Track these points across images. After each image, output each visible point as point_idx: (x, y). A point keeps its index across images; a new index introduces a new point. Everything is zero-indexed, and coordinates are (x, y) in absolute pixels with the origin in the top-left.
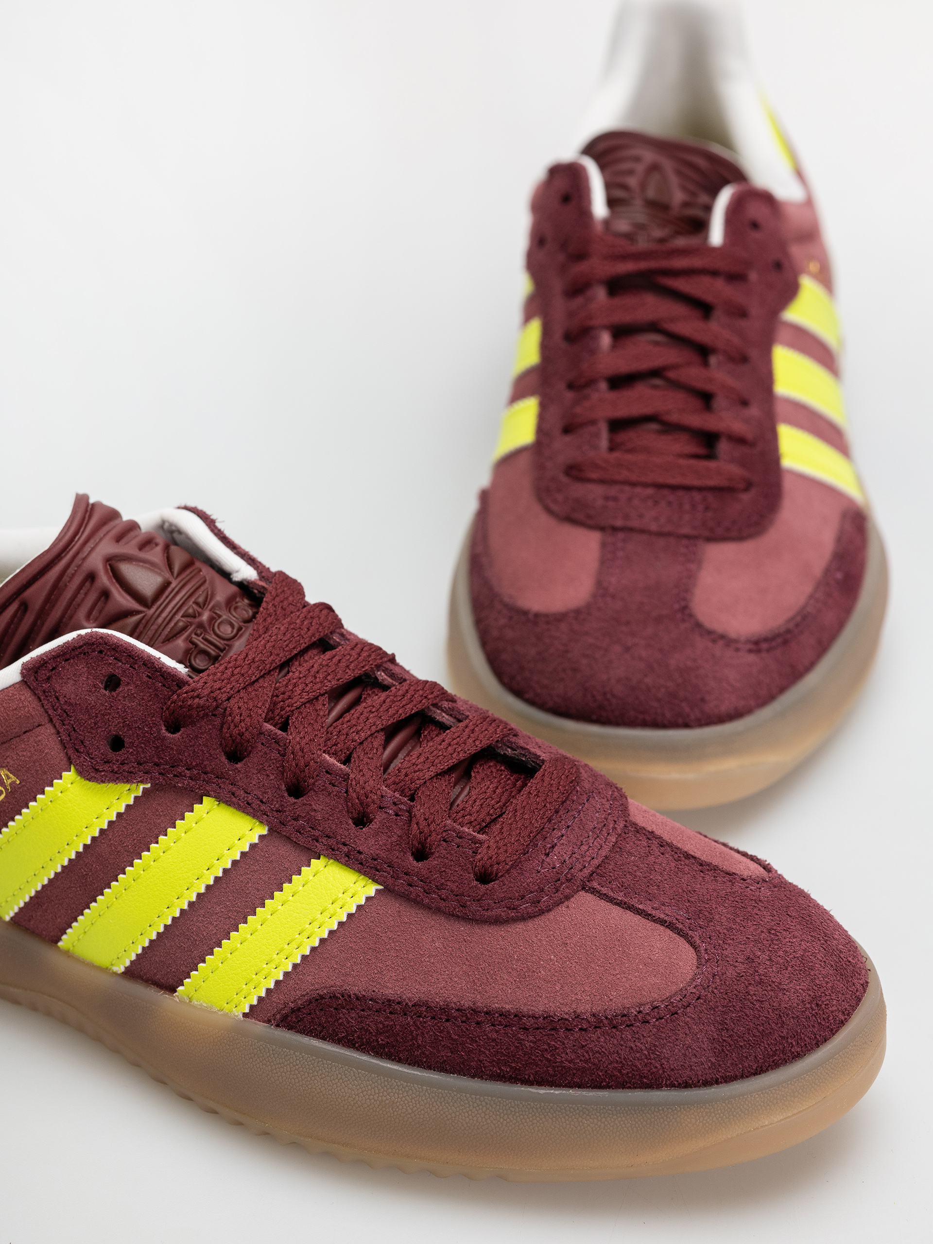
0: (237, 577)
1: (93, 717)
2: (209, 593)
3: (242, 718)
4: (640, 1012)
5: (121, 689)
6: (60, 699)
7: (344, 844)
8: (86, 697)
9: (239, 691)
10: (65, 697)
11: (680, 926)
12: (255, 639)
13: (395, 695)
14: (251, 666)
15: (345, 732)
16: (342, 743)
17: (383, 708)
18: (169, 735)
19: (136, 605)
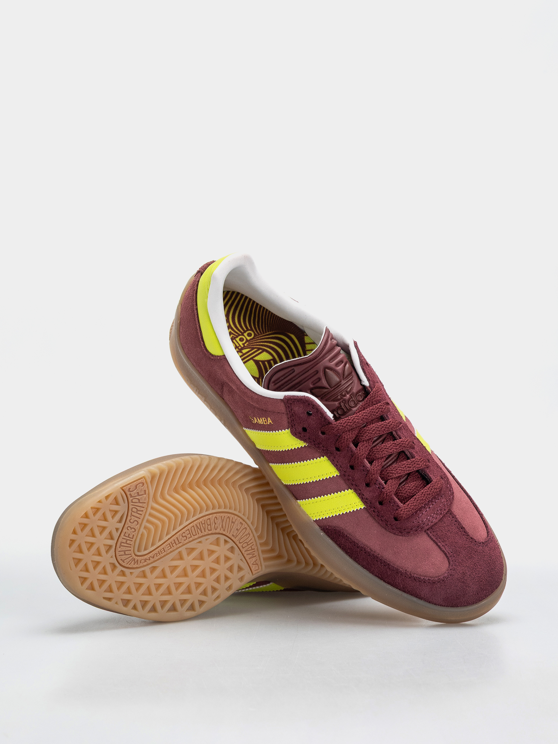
0: (363, 384)
1: (300, 420)
2: (353, 387)
3: (344, 441)
4: (424, 579)
5: (311, 417)
6: (292, 411)
7: (360, 490)
8: (300, 414)
9: (347, 431)
10: (294, 411)
11: (448, 555)
12: (359, 412)
13: (395, 444)
14: (353, 423)
15: (374, 453)
16: (372, 456)
17: (390, 448)
18: (321, 435)
19: (327, 386)
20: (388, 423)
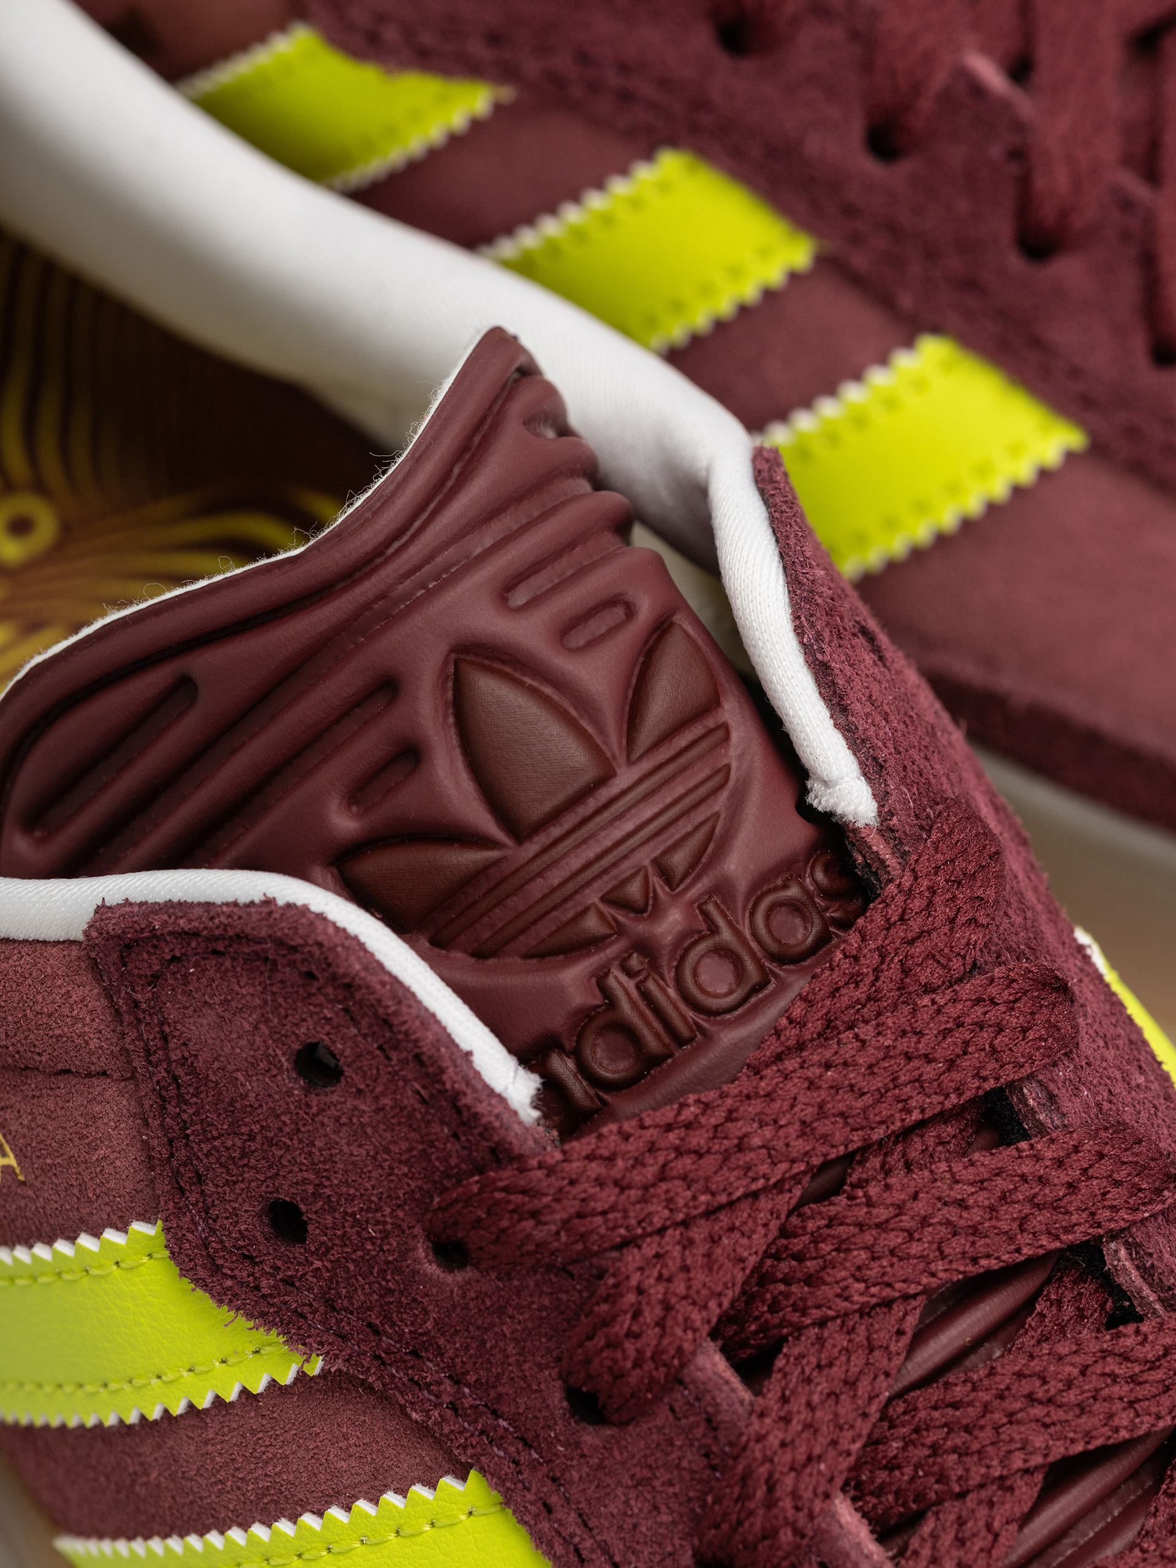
0: (822, 799)
1: (243, 1134)
2: (718, 830)
3: (635, 1328)
5: (335, 1098)
6: (171, 1045)
8: (239, 1075)
9: (661, 1231)
10: (185, 1044)
12: (779, 1058)
13: (1125, 1357)
14: (726, 1159)
15: (931, 1437)
16: (908, 1471)
17: (1072, 1396)
18: (432, 1269)
19: (484, 821)
20: (1060, 1163)
